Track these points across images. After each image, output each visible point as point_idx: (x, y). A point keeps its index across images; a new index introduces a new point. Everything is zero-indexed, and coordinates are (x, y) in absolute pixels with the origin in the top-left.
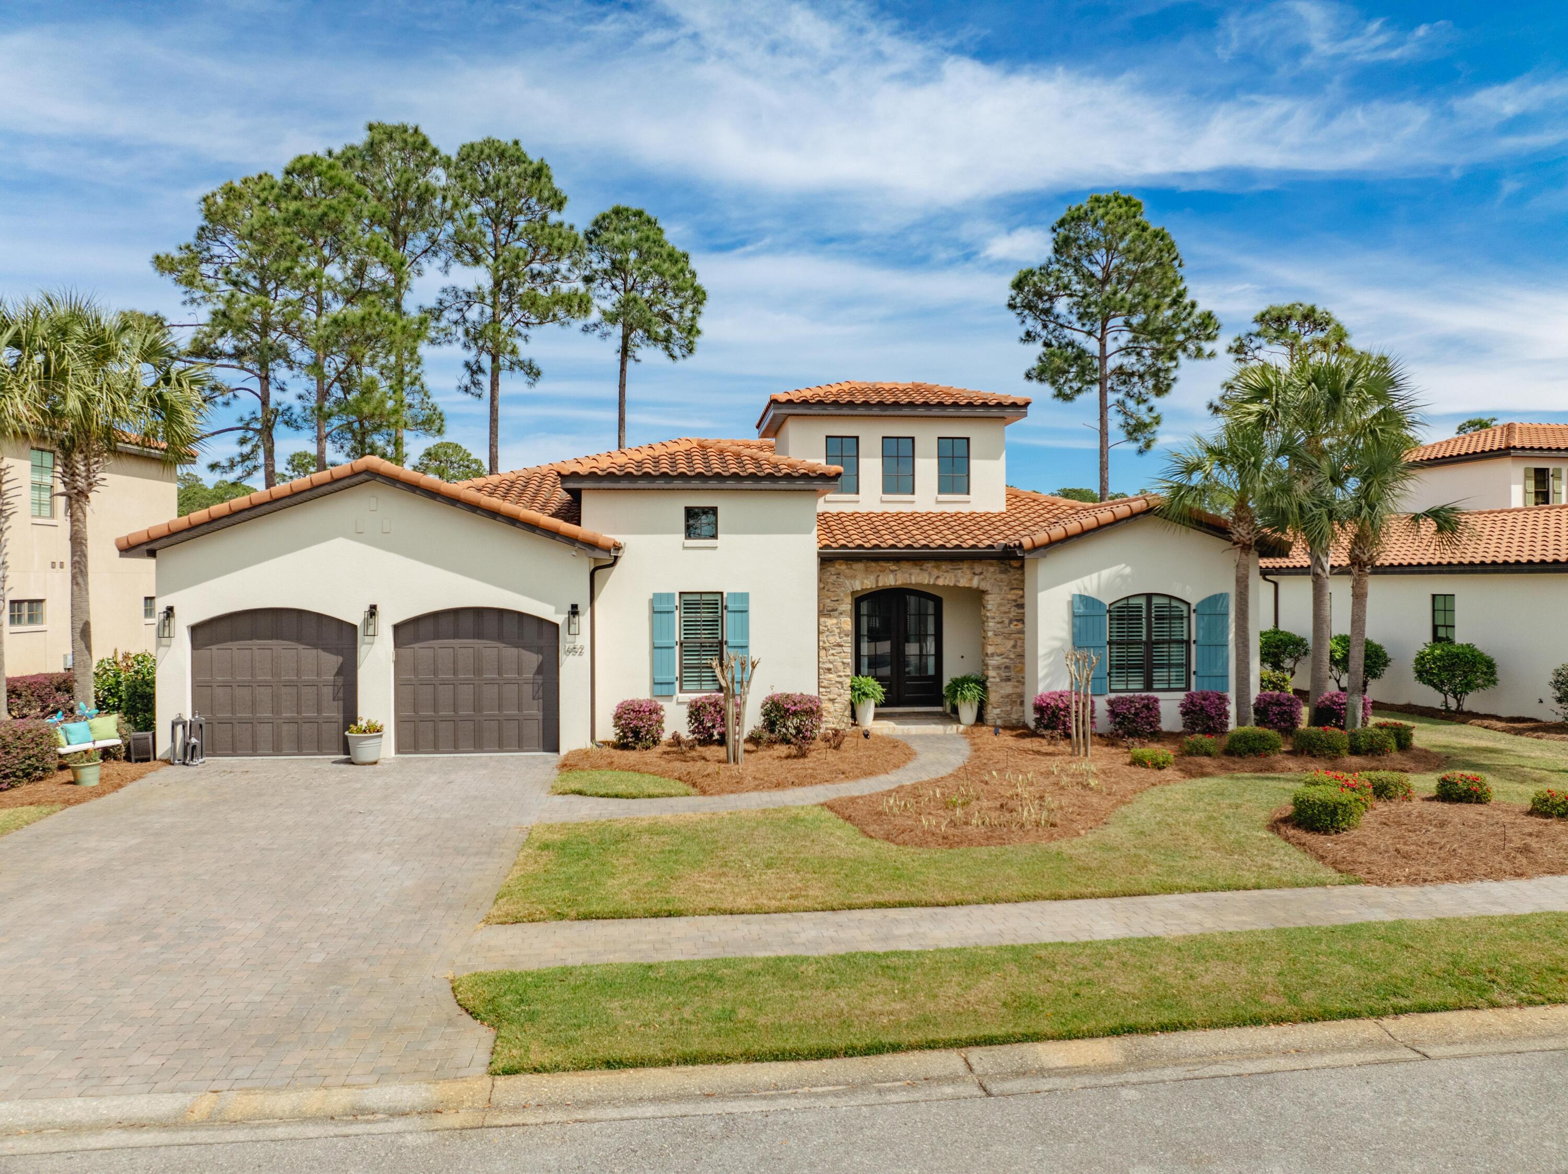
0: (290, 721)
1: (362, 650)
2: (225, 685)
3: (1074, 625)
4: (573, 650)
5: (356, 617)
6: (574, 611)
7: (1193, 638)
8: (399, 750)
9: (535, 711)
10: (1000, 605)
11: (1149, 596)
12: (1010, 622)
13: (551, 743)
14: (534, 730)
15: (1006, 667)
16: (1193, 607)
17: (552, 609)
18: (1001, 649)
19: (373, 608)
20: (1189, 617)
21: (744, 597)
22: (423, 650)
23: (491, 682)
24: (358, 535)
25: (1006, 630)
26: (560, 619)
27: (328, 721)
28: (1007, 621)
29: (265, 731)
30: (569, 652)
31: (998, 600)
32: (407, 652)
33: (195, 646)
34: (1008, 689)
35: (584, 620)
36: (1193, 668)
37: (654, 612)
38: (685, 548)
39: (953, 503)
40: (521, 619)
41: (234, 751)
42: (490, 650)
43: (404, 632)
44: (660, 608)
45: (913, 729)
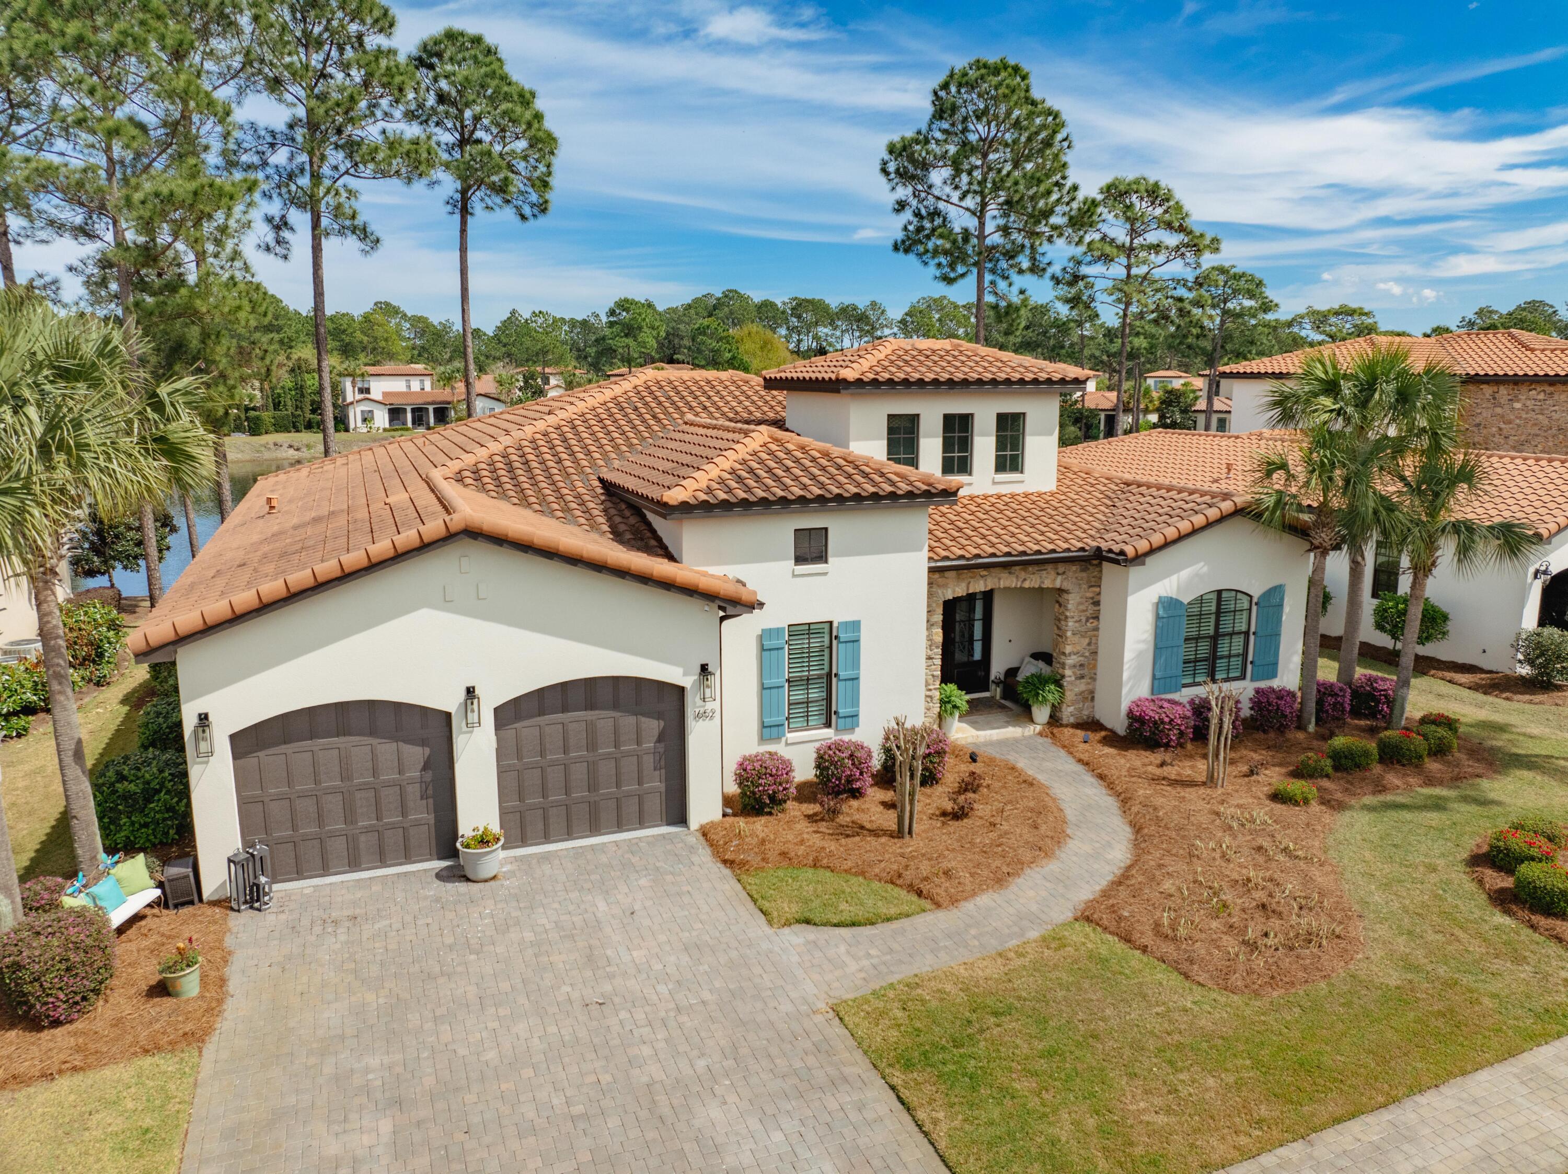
0: (368, 829)
1: (459, 740)
2: (280, 796)
3: (1156, 627)
4: (703, 715)
5: (450, 701)
6: (702, 671)
7: (1253, 629)
9: (656, 783)
10: (1080, 604)
11: (1219, 592)
12: (1087, 621)
13: (679, 817)
14: (655, 804)
15: (1081, 665)
16: (1255, 600)
17: (680, 671)
18: (1079, 648)
19: (471, 691)
20: (1250, 610)
21: (855, 625)
22: (528, 729)
23: (607, 757)
24: (446, 603)
25: (1083, 629)
26: (687, 681)
27: (417, 824)
28: (1084, 619)
29: (338, 845)
30: (698, 716)
31: (1078, 599)
32: (511, 733)
33: (237, 755)
34: (1082, 686)
35: (716, 680)
36: (1250, 658)
37: (763, 649)
38: (794, 576)
39: (1010, 484)
40: (639, 684)
41: (300, 874)
42: (605, 720)
43: (506, 714)
44: (769, 645)
45: (994, 734)
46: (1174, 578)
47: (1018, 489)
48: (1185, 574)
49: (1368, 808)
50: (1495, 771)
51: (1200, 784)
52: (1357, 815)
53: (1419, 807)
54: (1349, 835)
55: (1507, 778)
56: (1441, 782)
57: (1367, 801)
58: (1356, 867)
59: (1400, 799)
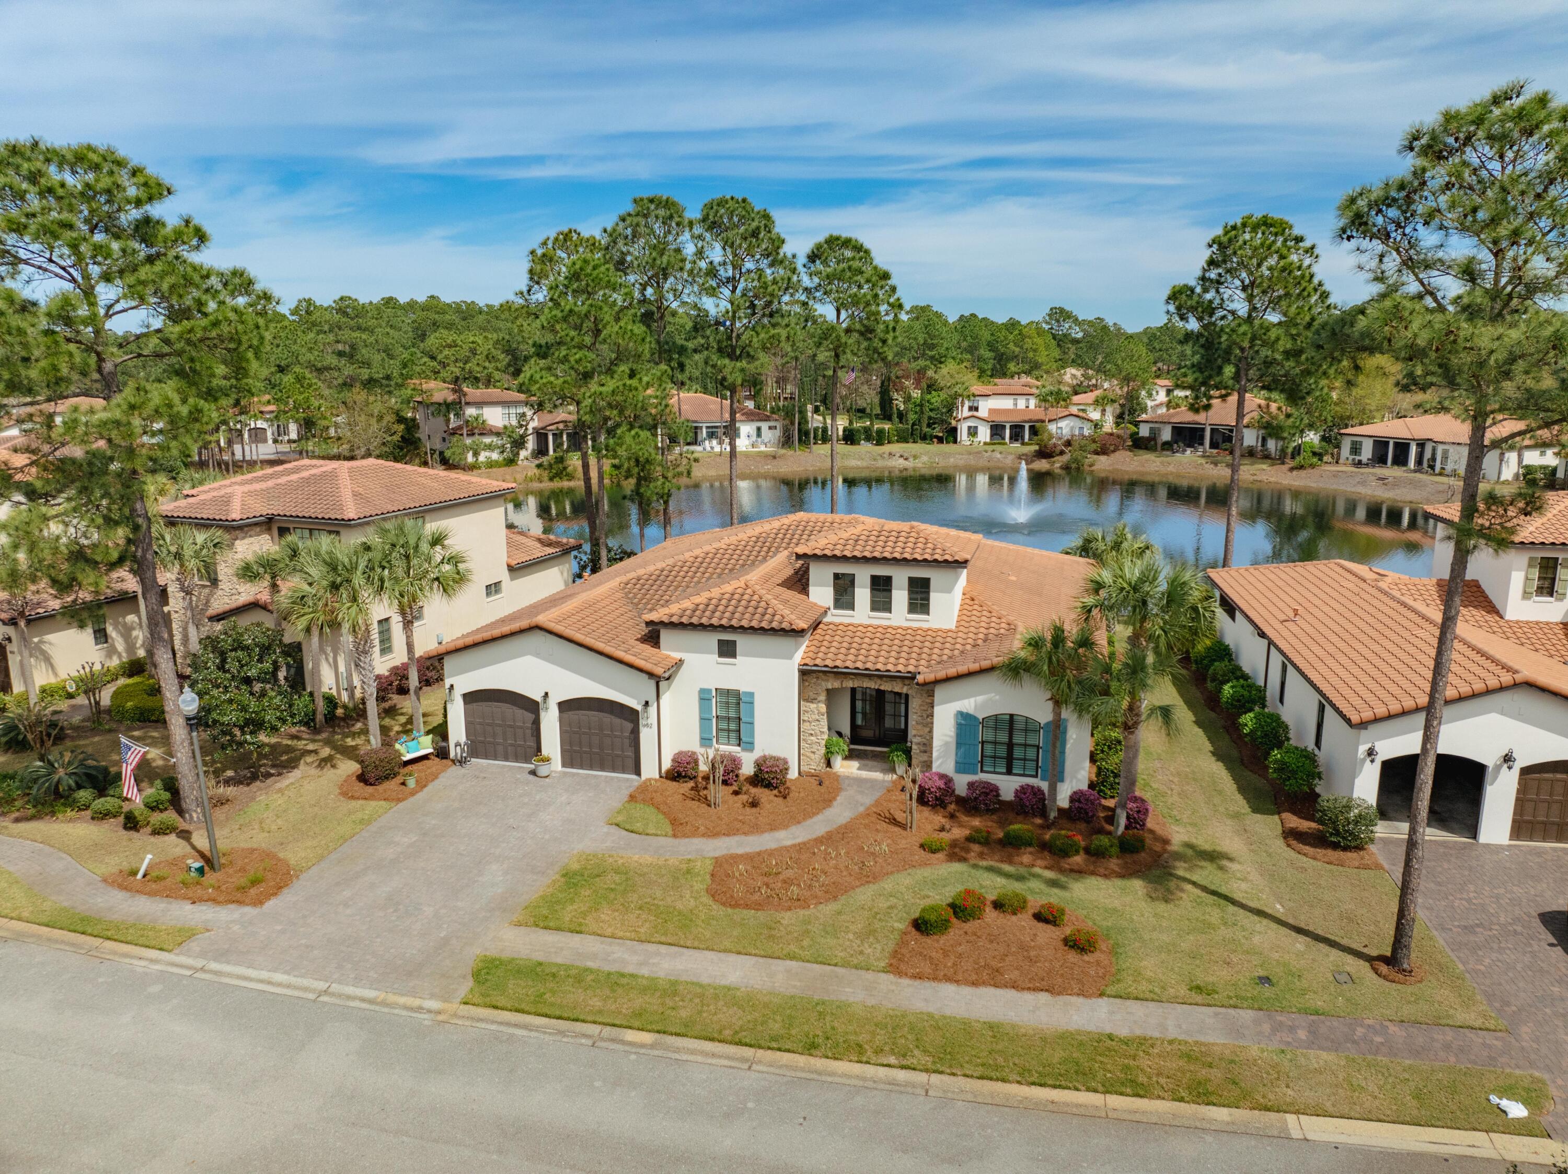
0: (512, 745)
1: (543, 714)
2: (480, 724)
3: (957, 730)
4: (647, 725)
5: (538, 697)
6: (647, 704)
7: (1041, 745)
8: (564, 765)
9: (630, 754)
10: (920, 703)
11: (1011, 716)
12: (927, 717)
13: (636, 771)
14: (630, 763)
15: (924, 745)
16: (1042, 726)
17: (632, 701)
19: (546, 694)
20: (1039, 731)
21: (752, 695)
22: (573, 715)
23: (608, 736)
24: (537, 655)
25: (924, 722)
26: (639, 708)
27: (530, 747)
28: (925, 716)
29: (500, 749)
30: (645, 726)
31: (918, 702)
32: (565, 715)
33: (465, 703)
34: (922, 755)
35: (653, 709)
36: (1040, 764)
37: (701, 699)
38: (718, 663)
39: (918, 621)
41: (486, 757)
42: (607, 718)
43: (561, 705)
44: (704, 697)
45: (865, 774)
46: (972, 700)
47: (925, 625)
48: (980, 699)
49: (975, 866)
50: (1122, 876)
51: (903, 826)
52: (957, 867)
53: (1008, 876)
54: (926, 872)
55: (1119, 882)
56: (1061, 871)
57: (984, 863)
58: (888, 884)
59: (1007, 868)
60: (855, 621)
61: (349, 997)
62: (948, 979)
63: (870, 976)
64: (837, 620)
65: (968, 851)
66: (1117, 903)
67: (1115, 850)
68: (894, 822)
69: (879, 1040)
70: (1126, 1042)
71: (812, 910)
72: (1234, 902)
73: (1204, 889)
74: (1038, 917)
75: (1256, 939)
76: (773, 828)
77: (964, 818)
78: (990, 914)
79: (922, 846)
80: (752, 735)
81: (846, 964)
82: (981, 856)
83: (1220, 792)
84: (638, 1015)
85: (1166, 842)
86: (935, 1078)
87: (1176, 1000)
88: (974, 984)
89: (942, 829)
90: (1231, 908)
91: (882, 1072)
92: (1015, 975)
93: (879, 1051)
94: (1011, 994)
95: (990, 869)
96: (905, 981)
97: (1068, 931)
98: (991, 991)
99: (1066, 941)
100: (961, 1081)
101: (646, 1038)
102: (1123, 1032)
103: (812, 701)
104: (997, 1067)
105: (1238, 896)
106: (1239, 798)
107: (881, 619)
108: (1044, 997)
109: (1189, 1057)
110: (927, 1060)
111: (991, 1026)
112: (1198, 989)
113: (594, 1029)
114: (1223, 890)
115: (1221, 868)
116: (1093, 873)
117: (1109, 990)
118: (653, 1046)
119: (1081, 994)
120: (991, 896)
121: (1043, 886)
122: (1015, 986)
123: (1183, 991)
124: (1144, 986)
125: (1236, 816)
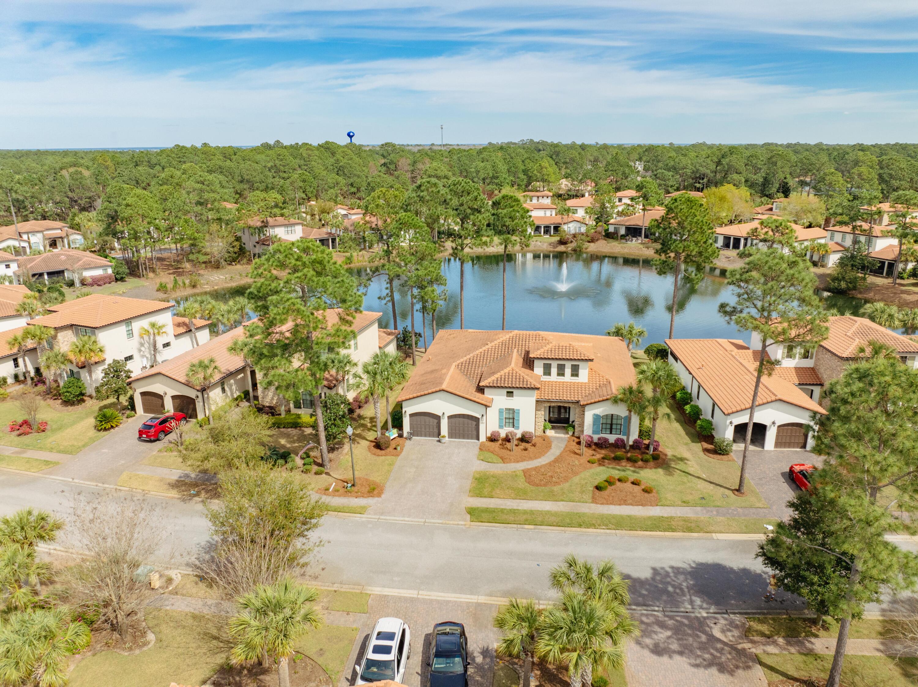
0: (427, 432)
1: (442, 420)
2: (416, 425)
3: (593, 420)
4: (482, 422)
5: (440, 414)
6: (482, 416)
7: (622, 424)
8: (449, 438)
9: (475, 433)
10: (580, 412)
11: (612, 415)
12: (581, 416)
13: (478, 439)
14: (475, 436)
15: (579, 425)
16: (623, 418)
17: (478, 415)
18: (579, 421)
19: (444, 413)
20: (621, 420)
21: (519, 410)
22: (453, 420)
23: (466, 427)
24: (441, 399)
26: (480, 417)
27: (436, 432)
29: (423, 433)
32: (450, 420)
33: (411, 417)
34: (580, 429)
35: (485, 417)
36: (622, 430)
38: (506, 400)
39: (575, 380)
40: (472, 416)
41: (417, 436)
42: (466, 421)
43: (450, 417)
44: (501, 411)
45: (557, 435)
46: (598, 410)
47: (577, 381)
48: (601, 409)
49: (608, 467)
50: (655, 468)
51: (579, 455)
52: (602, 468)
53: (619, 470)
54: (592, 471)
55: (654, 470)
56: (635, 467)
57: (610, 466)
58: (582, 475)
59: (619, 467)
60: (552, 380)
61: (434, 523)
62: (611, 504)
63: (588, 504)
64: (545, 380)
65: (604, 462)
66: (655, 477)
67: (651, 460)
68: (576, 453)
69: (599, 522)
70: (667, 518)
71: (562, 486)
72: (690, 474)
73: (681, 471)
74: (633, 483)
75: (699, 486)
76: (536, 458)
77: (599, 450)
78: (618, 484)
79: (589, 462)
80: (519, 424)
81: (579, 502)
82: (609, 464)
83: (680, 435)
84: (526, 520)
85: (666, 455)
86: (617, 531)
87: (678, 506)
88: (620, 505)
89: (593, 455)
90: (690, 477)
91: (602, 531)
92: (631, 501)
93: (600, 525)
94: (631, 507)
95: (613, 468)
96: (599, 505)
97: (643, 487)
98: (625, 506)
99: (643, 490)
100: (624, 532)
101: (532, 527)
102: (666, 515)
103: (539, 410)
104: (633, 527)
105: (691, 473)
106: (686, 437)
107: (561, 379)
108: (640, 507)
109: (685, 521)
110: (613, 526)
111: (629, 516)
112: (684, 502)
113: (515, 526)
114: (686, 471)
115: (686, 463)
116: (646, 468)
117: (659, 504)
118: (534, 529)
119: (651, 505)
120: (617, 477)
121: (631, 473)
122: (632, 505)
123: (680, 503)
124: (668, 502)
125: (686, 444)
